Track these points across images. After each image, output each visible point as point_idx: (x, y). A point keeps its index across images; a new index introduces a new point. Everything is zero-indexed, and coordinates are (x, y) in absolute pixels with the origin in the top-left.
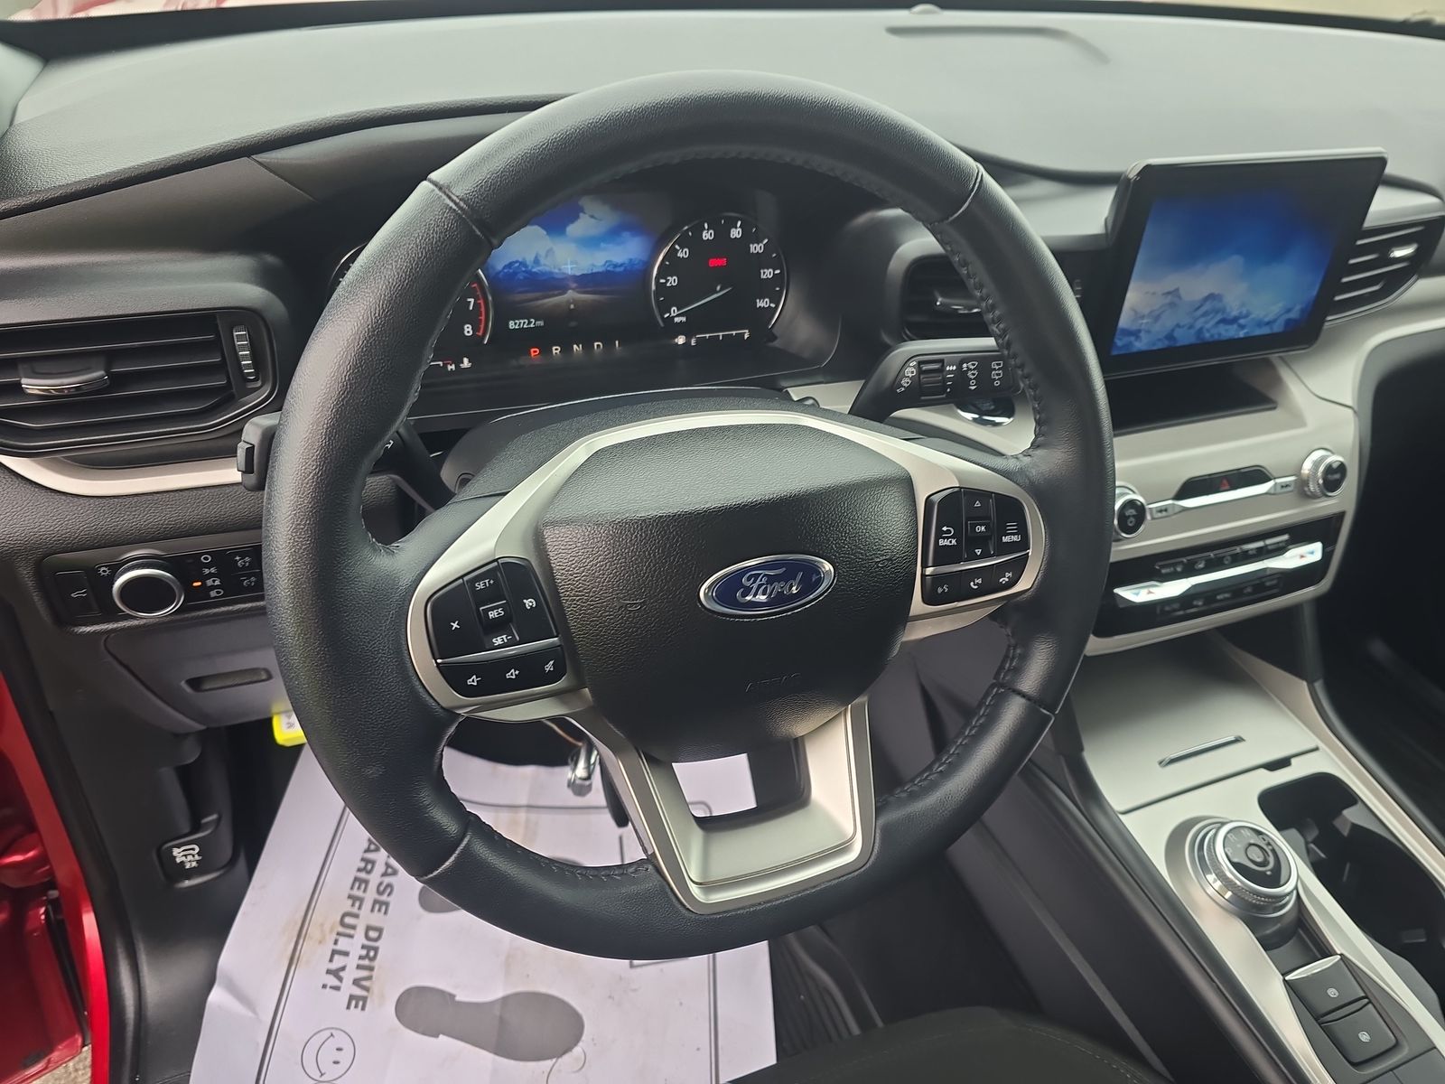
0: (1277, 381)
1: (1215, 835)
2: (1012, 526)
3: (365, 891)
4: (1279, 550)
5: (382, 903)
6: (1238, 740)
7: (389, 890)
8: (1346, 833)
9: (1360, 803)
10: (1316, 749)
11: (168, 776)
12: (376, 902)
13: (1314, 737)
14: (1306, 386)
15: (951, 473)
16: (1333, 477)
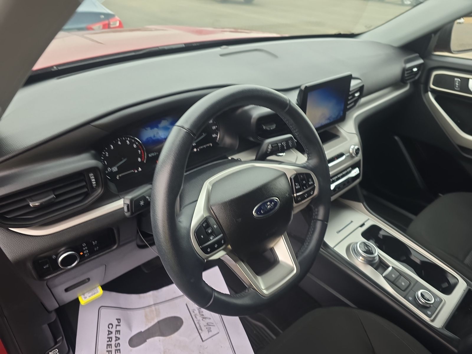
0: (338, 131)
1: (357, 246)
2: (310, 180)
3: (111, 348)
4: (350, 172)
5: (117, 350)
6: (352, 222)
7: (119, 345)
8: (381, 237)
9: (382, 230)
10: (369, 219)
11: (46, 327)
12: (116, 350)
13: (367, 216)
14: (344, 130)
15: (294, 171)
16: (357, 151)
